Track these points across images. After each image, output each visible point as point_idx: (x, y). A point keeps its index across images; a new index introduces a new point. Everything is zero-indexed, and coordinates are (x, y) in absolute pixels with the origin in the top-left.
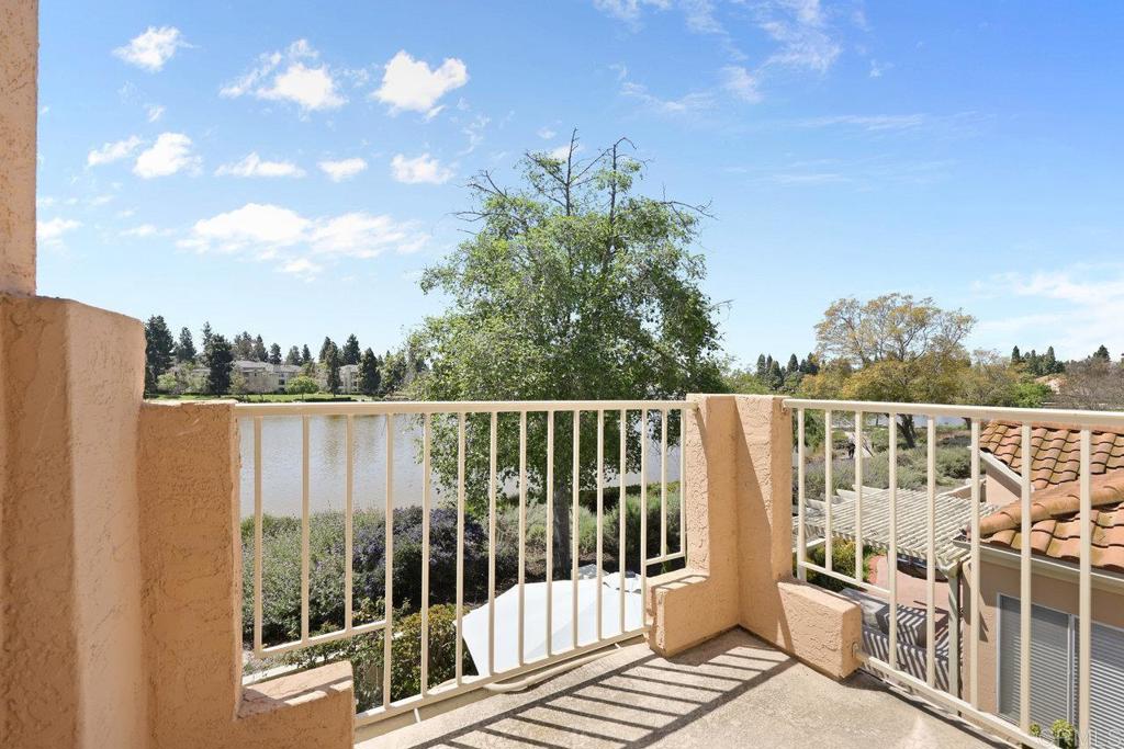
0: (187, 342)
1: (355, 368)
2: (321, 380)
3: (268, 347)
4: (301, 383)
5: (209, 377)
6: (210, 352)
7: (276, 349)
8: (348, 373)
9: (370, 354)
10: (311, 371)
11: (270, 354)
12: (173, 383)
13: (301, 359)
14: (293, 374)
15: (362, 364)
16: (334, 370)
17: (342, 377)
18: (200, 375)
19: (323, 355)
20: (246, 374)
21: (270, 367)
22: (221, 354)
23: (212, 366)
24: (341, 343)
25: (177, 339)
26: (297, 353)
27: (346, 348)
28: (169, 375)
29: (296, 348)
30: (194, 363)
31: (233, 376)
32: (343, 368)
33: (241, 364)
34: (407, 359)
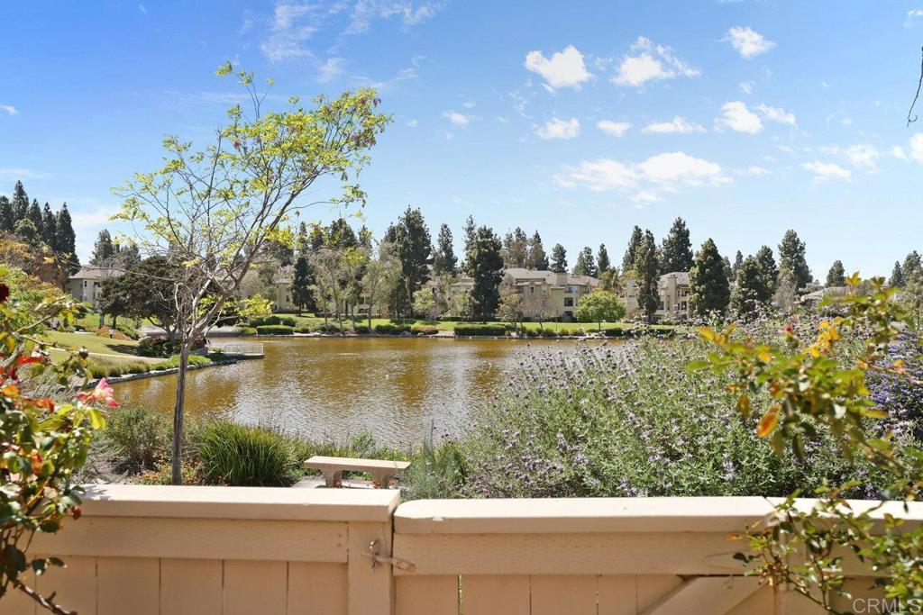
0: (446, 246)
1: (684, 278)
2: (629, 300)
3: (549, 251)
4: (597, 302)
5: (473, 293)
6: (475, 253)
7: (560, 253)
8: (673, 287)
9: (711, 250)
10: (612, 283)
11: (551, 262)
12: (430, 302)
13: (595, 266)
14: (586, 289)
15: (695, 270)
16: (649, 280)
17: (661, 293)
18: (462, 292)
19: (630, 260)
20: (520, 290)
21: (552, 278)
22: (488, 256)
23: (477, 276)
24: (662, 236)
25: (435, 244)
26: (590, 258)
27: (669, 244)
28: (426, 291)
29: (588, 251)
30: (454, 276)
31: (504, 292)
32: (664, 278)
33: (513, 273)
34: (777, 257)
